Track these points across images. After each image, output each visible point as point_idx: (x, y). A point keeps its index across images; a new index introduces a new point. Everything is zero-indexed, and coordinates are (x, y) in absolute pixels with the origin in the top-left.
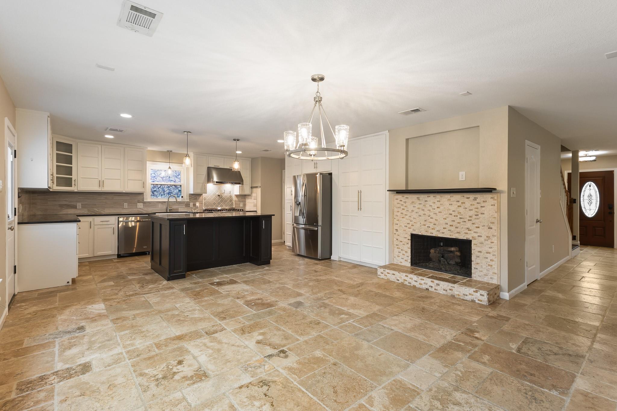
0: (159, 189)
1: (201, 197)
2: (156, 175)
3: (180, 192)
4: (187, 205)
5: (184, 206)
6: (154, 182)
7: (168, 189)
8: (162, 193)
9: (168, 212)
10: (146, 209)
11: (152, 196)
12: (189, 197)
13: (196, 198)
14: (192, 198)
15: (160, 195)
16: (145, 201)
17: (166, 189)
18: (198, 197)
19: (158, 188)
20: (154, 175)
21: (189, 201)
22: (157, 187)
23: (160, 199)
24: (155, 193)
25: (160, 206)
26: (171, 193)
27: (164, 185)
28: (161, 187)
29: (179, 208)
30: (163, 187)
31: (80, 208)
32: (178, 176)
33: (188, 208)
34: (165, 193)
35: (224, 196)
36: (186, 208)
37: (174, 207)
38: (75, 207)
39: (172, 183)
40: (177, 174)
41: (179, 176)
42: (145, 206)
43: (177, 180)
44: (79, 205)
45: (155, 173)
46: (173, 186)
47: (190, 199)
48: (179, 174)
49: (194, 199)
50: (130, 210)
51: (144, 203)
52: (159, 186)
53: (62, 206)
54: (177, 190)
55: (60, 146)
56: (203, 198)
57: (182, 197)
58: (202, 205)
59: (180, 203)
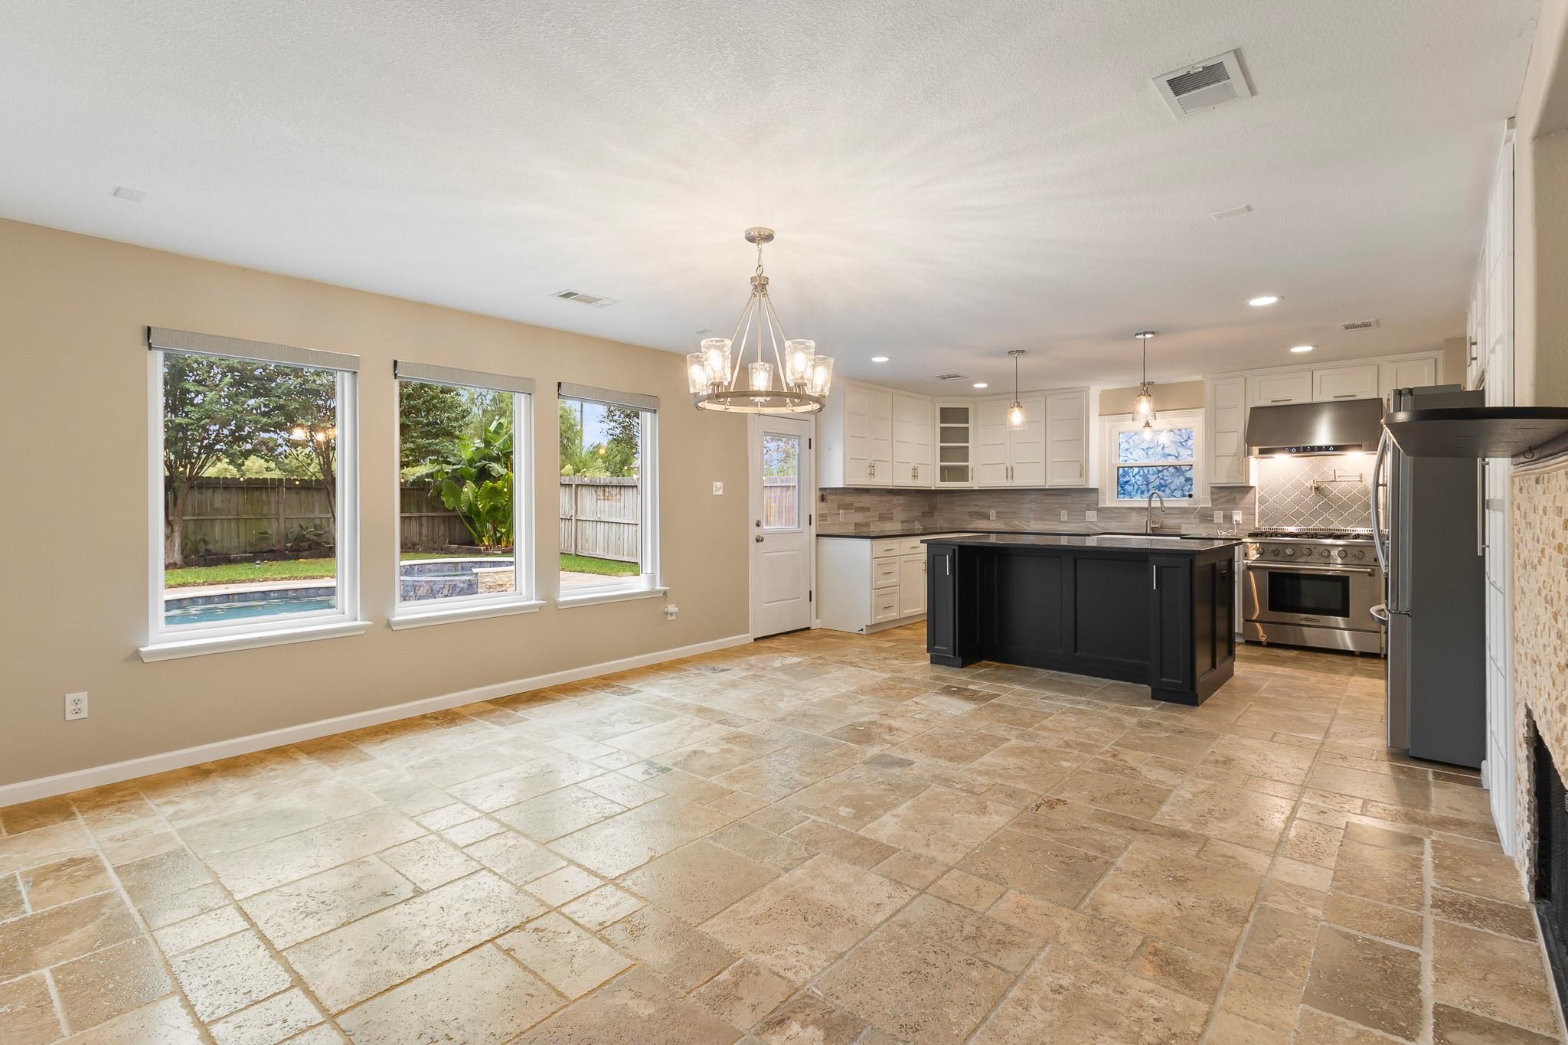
0: (1137, 476)
1: (1250, 495)
2: (1132, 444)
3: (1189, 483)
4: (1206, 517)
5: (1197, 521)
6: (1126, 461)
7: (1159, 477)
8: (1144, 487)
9: (1148, 532)
10: (1102, 524)
11: (1121, 494)
12: (1209, 496)
13: (1234, 499)
14: (1221, 497)
15: (1139, 491)
16: (1100, 506)
17: (1152, 478)
18: (1238, 496)
19: (1134, 476)
20: (1127, 446)
21: (1210, 506)
22: (1131, 474)
23: (1140, 501)
24: (1127, 487)
25: (1133, 518)
26: (1165, 486)
27: (1147, 466)
28: (1141, 473)
29: (1182, 525)
30: (1146, 472)
31: (995, 518)
32: (1186, 441)
33: (1208, 525)
34: (1151, 486)
35: (1335, 490)
36: (1203, 525)
37: (1171, 522)
38: (987, 517)
39: (1171, 461)
40: (1184, 437)
41: (1189, 443)
42: (1103, 517)
43: (1183, 451)
44: (993, 513)
45: (1130, 441)
46: (1170, 469)
47: (1213, 501)
48: (1189, 438)
49: (1228, 502)
50: (1072, 525)
51: (1100, 510)
52: (1136, 470)
53: (972, 514)
54: (1182, 479)
55: (946, 414)
56: (1257, 497)
57: (1190, 496)
58: (1252, 517)
59: (1184, 512)
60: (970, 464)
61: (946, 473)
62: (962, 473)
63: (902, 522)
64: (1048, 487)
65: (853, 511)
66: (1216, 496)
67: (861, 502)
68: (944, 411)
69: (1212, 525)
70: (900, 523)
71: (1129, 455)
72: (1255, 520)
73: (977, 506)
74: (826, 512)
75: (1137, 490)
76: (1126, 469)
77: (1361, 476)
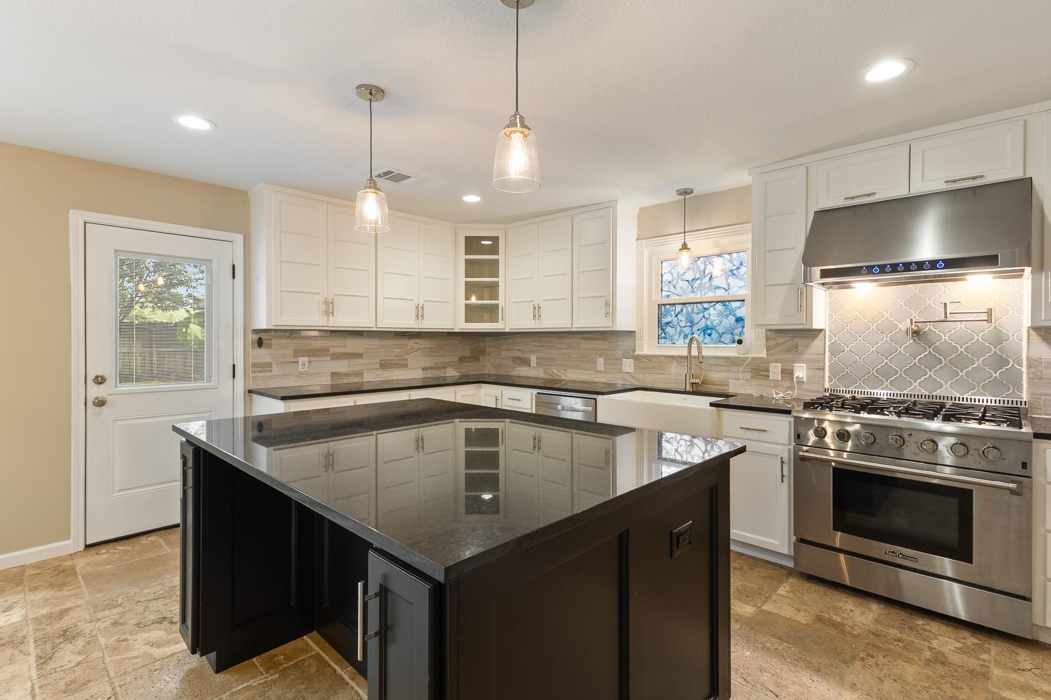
0: (679, 316)
1: (818, 342)
2: (675, 275)
3: (740, 325)
4: (759, 371)
5: (749, 375)
6: (668, 296)
7: (704, 316)
8: (687, 330)
9: (687, 390)
10: (640, 376)
11: (661, 338)
12: (765, 343)
13: (797, 347)
14: (778, 345)
15: (682, 335)
16: (637, 353)
17: (696, 318)
18: (801, 342)
19: (676, 316)
20: (669, 278)
21: (765, 356)
22: (673, 313)
23: (680, 349)
24: (669, 330)
25: (674, 370)
26: (712, 329)
27: (690, 303)
28: (685, 311)
29: (731, 381)
30: (690, 310)
31: (535, 365)
32: (738, 269)
33: (762, 382)
34: (695, 328)
35: (945, 334)
36: (756, 382)
37: (716, 376)
38: (527, 362)
39: (720, 294)
40: (735, 263)
41: (741, 270)
42: (640, 368)
43: (733, 282)
44: (533, 359)
45: (673, 271)
46: (717, 306)
47: (768, 349)
48: (741, 264)
49: (788, 350)
50: (609, 375)
51: (637, 358)
52: (679, 308)
53: (515, 360)
54: (732, 319)
55: (472, 244)
56: (828, 343)
57: (740, 342)
58: (820, 373)
59: (732, 362)
60: (501, 302)
61: (472, 313)
62: (492, 312)
63: (424, 369)
64: (574, 330)
65: (329, 358)
66: (772, 343)
67: (345, 346)
68: (469, 240)
69: (767, 383)
70: (420, 371)
71: (672, 289)
72: (824, 377)
73: (520, 350)
74: (269, 360)
75: (680, 333)
76: (668, 307)
77: (989, 312)
